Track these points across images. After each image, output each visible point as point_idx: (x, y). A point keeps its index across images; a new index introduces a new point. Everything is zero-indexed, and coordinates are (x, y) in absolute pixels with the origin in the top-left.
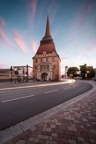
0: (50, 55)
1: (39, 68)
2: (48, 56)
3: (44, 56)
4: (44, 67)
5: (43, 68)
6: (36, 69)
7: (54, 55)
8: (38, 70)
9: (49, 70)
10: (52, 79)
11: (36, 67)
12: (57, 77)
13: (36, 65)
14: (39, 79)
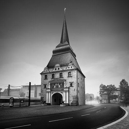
0: (64, 68)
1: (49, 88)
2: (62, 70)
3: (57, 70)
4: (56, 85)
5: (55, 87)
6: (45, 89)
7: (70, 68)
8: (47, 90)
9: (63, 90)
10: (67, 102)
11: (45, 86)
12: (75, 100)
13: (45, 83)
14: (49, 102)
